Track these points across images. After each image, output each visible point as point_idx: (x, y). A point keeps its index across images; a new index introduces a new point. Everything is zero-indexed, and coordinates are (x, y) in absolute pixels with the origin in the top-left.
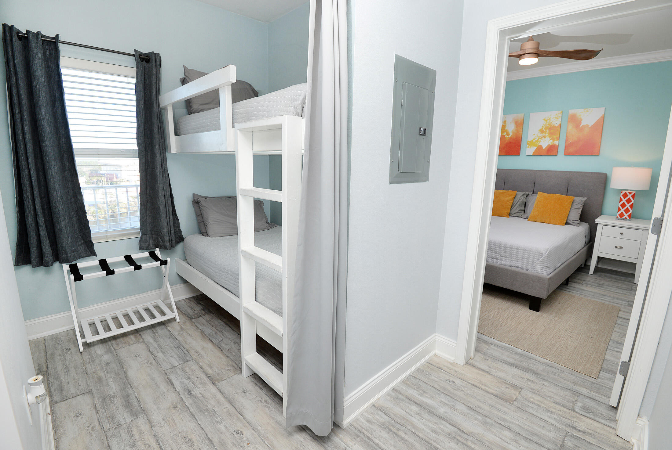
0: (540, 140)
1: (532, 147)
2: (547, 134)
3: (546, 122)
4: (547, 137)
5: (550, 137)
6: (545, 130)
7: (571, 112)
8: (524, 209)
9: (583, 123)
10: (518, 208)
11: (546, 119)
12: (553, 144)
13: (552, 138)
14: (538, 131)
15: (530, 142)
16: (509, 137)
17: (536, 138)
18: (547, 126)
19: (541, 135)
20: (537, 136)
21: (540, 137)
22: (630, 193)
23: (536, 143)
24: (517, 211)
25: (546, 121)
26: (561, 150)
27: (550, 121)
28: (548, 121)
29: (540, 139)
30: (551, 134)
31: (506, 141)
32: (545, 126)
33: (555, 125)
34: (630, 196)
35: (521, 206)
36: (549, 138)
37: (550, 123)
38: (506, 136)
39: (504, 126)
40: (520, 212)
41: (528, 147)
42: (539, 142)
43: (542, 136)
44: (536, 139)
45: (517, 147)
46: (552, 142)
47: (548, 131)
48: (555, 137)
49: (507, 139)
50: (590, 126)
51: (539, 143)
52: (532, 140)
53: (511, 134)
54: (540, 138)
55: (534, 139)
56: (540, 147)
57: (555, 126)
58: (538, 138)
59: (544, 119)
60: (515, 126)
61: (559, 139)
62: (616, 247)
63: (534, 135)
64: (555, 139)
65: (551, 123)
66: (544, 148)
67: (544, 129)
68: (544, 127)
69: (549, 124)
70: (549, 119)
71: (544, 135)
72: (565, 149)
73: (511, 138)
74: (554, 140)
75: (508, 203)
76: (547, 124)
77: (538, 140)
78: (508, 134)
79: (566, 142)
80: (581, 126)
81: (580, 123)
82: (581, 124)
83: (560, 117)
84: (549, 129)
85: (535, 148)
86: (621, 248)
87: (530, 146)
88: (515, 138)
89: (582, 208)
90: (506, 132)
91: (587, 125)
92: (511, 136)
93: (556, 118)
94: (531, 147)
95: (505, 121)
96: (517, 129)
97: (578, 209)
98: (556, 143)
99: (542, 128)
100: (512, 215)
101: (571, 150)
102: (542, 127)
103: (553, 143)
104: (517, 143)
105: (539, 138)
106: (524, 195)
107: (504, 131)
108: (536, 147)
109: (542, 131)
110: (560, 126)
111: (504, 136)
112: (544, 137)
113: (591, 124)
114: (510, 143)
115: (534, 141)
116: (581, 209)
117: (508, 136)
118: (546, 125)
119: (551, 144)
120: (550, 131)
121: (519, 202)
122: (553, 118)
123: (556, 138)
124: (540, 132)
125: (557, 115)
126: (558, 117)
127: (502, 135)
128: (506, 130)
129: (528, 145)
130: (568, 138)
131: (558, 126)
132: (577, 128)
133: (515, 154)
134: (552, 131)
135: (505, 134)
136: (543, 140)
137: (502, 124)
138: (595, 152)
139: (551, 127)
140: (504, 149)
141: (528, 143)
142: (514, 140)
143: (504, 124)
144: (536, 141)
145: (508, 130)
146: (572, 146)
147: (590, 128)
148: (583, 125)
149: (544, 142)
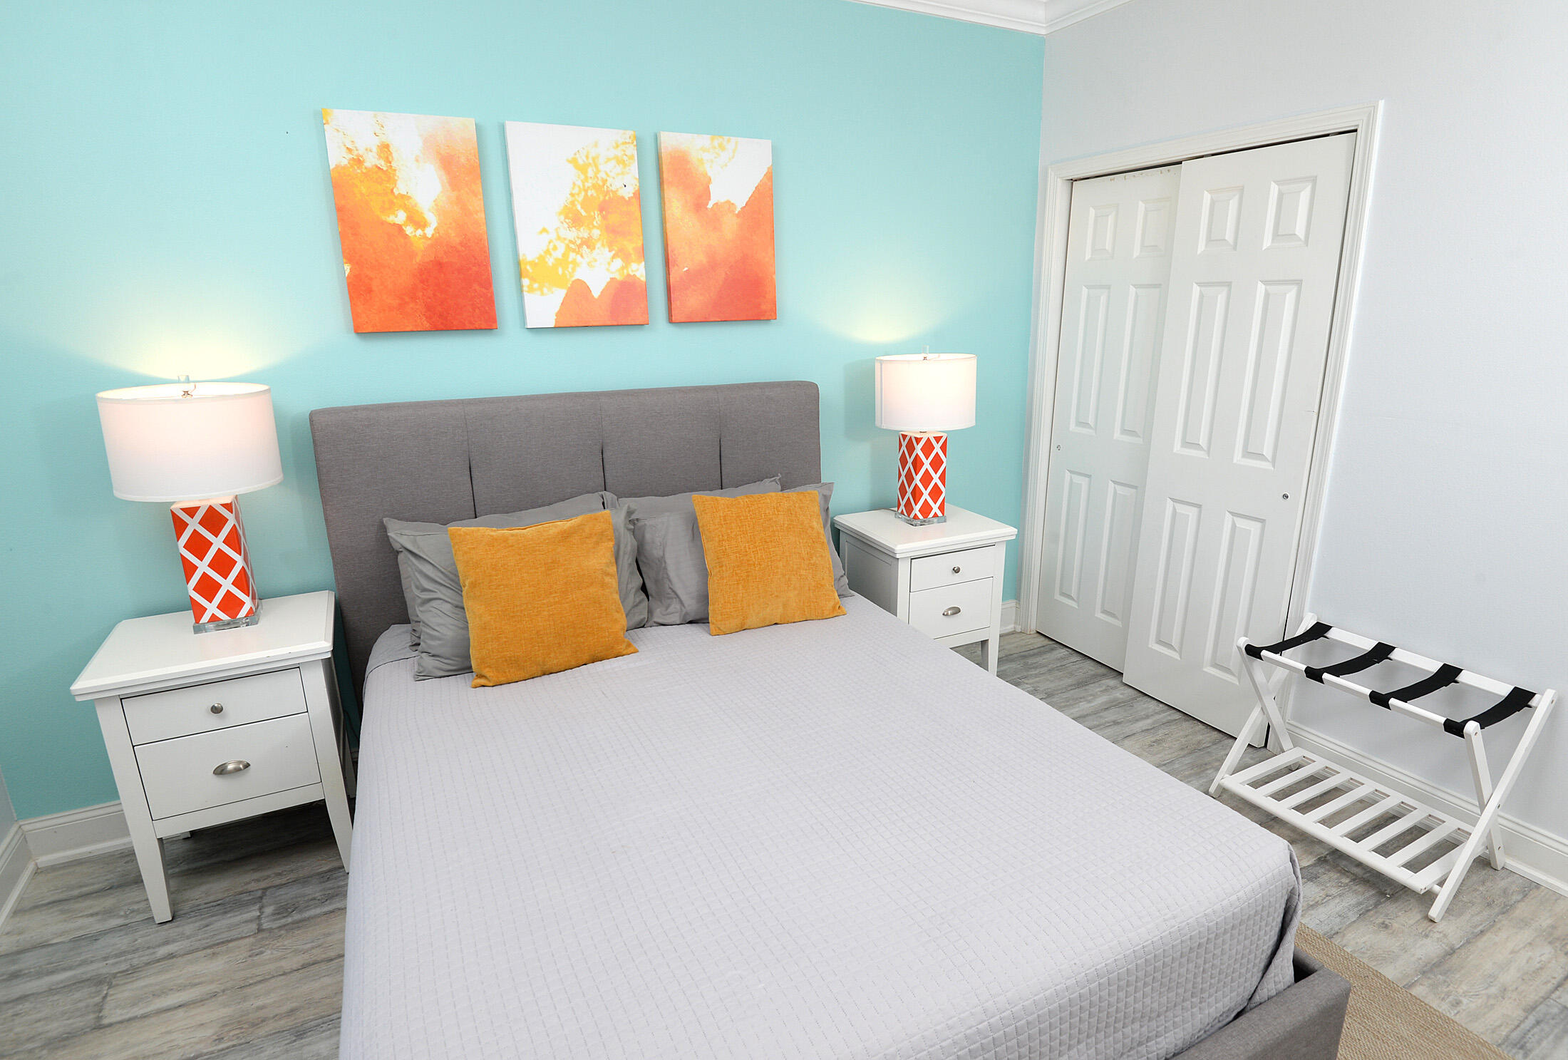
0: (572, 256)
1: (545, 290)
2: (596, 233)
3: (583, 176)
4: (598, 245)
5: (610, 245)
6: (584, 213)
7: (671, 141)
9: (716, 196)
11: (580, 162)
12: (629, 275)
13: (621, 250)
14: (560, 214)
15: (534, 264)
16: (425, 237)
17: (555, 248)
18: (592, 195)
19: (572, 234)
20: (559, 238)
21: (571, 241)
23: (560, 272)
25: (582, 169)
26: (656, 303)
27: (598, 171)
28: (590, 173)
29: (574, 251)
30: (614, 232)
31: (418, 259)
32: (583, 193)
33: (619, 193)
36: (607, 249)
37: (601, 183)
38: (409, 230)
39: (385, 172)
41: (531, 290)
42: (571, 266)
43: (579, 242)
44: (558, 254)
45: (476, 286)
46: (623, 268)
47: (598, 220)
48: (630, 247)
49: (420, 245)
50: (738, 209)
51: (574, 269)
52: (541, 258)
53: (432, 220)
54: (572, 246)
55: (547, 252)
56: (579, 291)
57: (623, 198)
58: (562, 248)
59: (573, 161)
60: (443, 176)
61: (644, 253)
62: (944, 615)
63: (544, 230)
64: (630, 254)
65: (605, 181)
66: (596, 293)
67: (579, 207)
68: (581, 198)
69: (594, 186)
70: (590, 160)
71: (583, 233)
72: (672, 300)
73: (437, 242)
74: (627, 259)
76: (588, 184)
77: (565, 255)
78: (420, 224)
79: (668, 269)
80: (710, 206)
81: (707, 192)
82: (710, 199)
83: (631, 157)
84: (601, 210)
85: (559, 293)
86: (957, 611)
87: (536, 286)
88: (461, 244)
90: (406, 208)
91: (730, 204)
92: (436, 230)
93: (620, 161)
94: (540, 289)
95: (387, 146)
96: (459, 197)
98: (636, 271)
99: (573, 203)
101: (694, 301)
102: (571, 199)
103: (625, 272)
104: (475, 269)
105: (568, 246)
107: (392, 203)
108: (566, 289)
109: (576, 220)
110: (640, 198)
111: (399, 228)
112: (588, 243)
113: (740, 202)
114: (439, 265)
115: (550, 261)
117: (419, 232)
118: (586, 191)
119: (619, 278)
120: (604, 218)
122: (609, 160)
123: (634, 248)
124: (567, 220)
125: (617, 146)
126: (625, 158)
127: (383, 223)
128: (402, 196)
129: (526, 282)
130: (676, 252)
131: (634, 200)
132: (697, 211)
133: (470, 322)
134: (614, 219)
135: (400, 217)
136: (584, 255)
137: (371, 160)
138: (763, 307)
139: (607, 198)
140: (414, 298)
141: (527, 271)
142: (458, 251)
143: (382, 164)
144: (556, 259)
145: (409, 198)
146: (692, 287)
147: (738, 215)
148: (716, 204)
149: (589, 264)
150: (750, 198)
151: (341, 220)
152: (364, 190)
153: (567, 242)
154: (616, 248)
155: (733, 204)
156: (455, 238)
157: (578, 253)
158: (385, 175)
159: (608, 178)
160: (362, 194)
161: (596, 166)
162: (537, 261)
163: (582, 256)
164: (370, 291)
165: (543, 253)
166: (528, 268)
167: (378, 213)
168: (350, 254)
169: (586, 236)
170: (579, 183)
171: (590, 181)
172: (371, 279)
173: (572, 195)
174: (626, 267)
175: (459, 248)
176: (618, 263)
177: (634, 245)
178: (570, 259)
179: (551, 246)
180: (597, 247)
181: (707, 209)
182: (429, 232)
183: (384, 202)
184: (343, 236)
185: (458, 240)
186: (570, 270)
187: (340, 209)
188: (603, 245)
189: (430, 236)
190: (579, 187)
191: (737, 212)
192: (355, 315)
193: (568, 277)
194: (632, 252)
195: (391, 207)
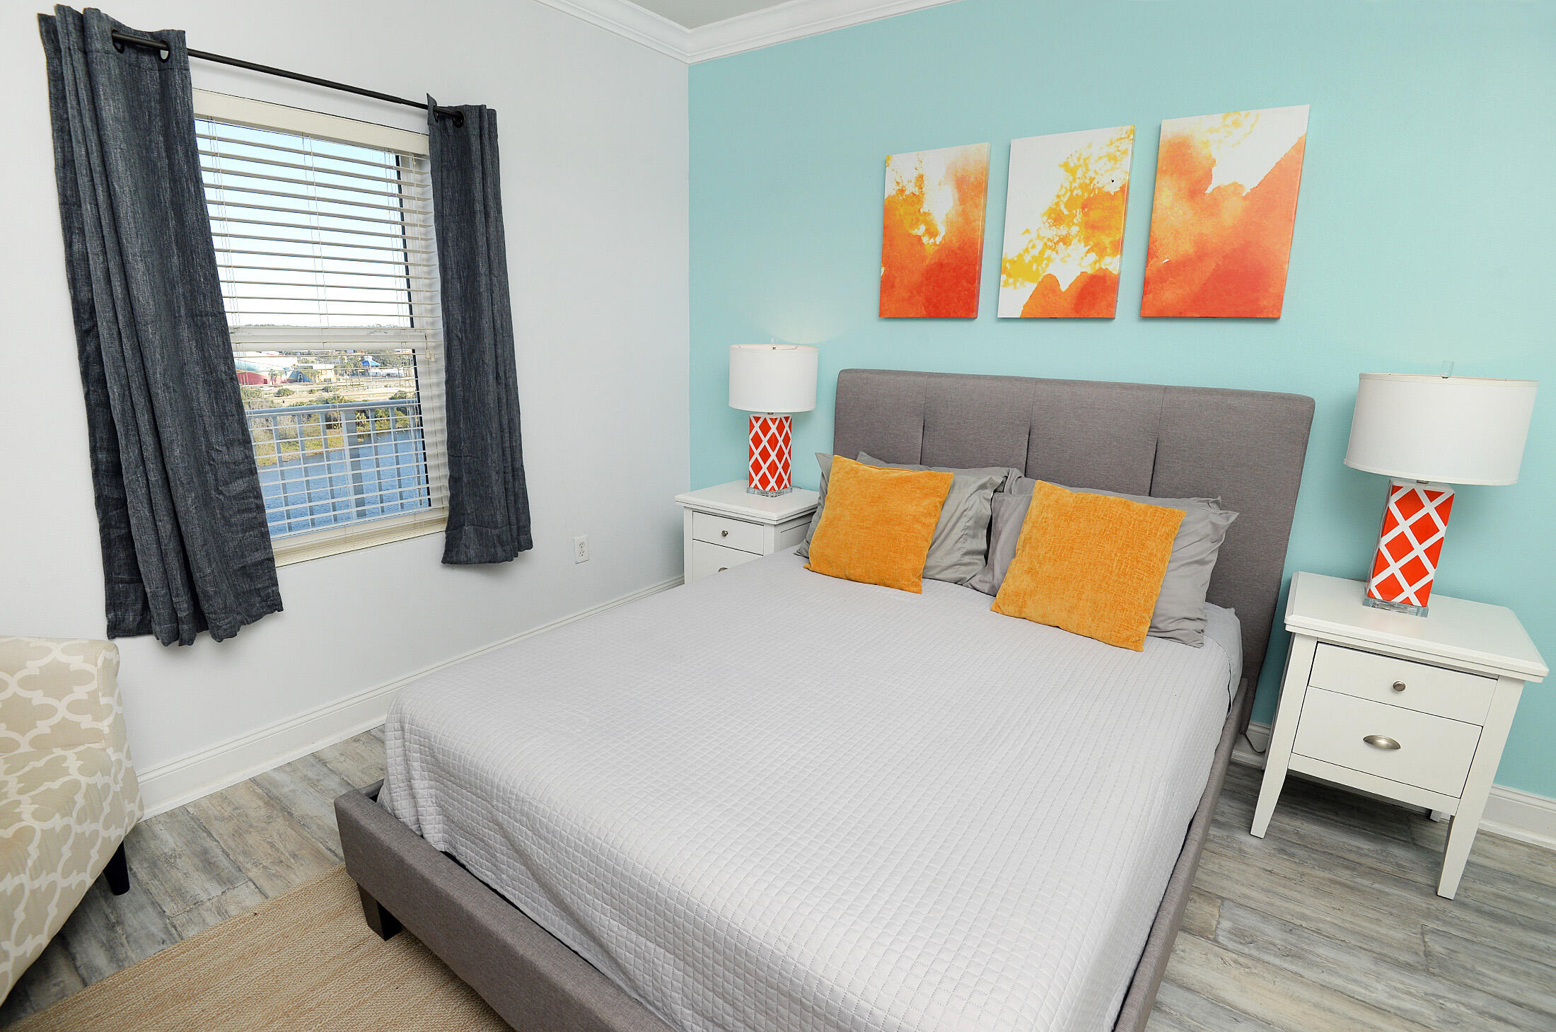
0: (1048, 252)
1: (1018, 284)
2: (1075, 229)
3: (1071, 178)
4: (1075, 241)
5: (1087, 240)
6: (1066, 212)
7: (1172, 128)
8: (985, 546)
9: (1220, 178)
10: (959, 545)
11: (1072, 165)
12: (1101, 268)
13: (1096, 245)
14: (1044, 215)
15: (1013, 262)
16: (935, 244)
17: (1034, 247)
18: (1077, 195)
19: (1053, 233)
20: (1039, 236)
21: (1049, 240)
22: (1432, 495)
23: (1034, 268)
24: (956, 557)
25: (1072, 171)
26: (1128, 297)
27: (1087, 170)
28: (1079, 173)
29: (1050, 248)
30: (1092, 227)
31: (927, 261)
32: (1069, 194)
33: (1105, 190)
34: (1429, 508)
35: (974, 536)
36: (1083, 245)
37: (1087, 181)
38: (925, 240)
39: (917, 197)
40: (967, 559)
41: (1006, 284)
42: (1045, 262)
43: (1056, 239)
44: (1035, 252)
45: (964, 283)
46: (1095, 263)
47: (1079, 217)
48: (1107, 241)
49: (930, 251)
50: (1247, 190)
51: (1047, 265)
52: (1020, 256)
53: (942, 230)
54: (1050, 244)
55: (1027, 251)
56: (1048, 285)
57: (1108, 193)
58: (1040, 246)
59: (1066, 166)
60: (957, 196)
61: (1118, 247)
62: (1370, 741)
63: (1027, 231)
64: (1105, 248)
65: (1092, 179)
66: (1064, 287)
67: (1062, 207)
68: (1065, 200)
69: (1081, 186)
70: (1081, 162)
71: (1063, 231)
72: (1145, 293)
73: (943, 247)
74: (1101, 251)
75: (918, 526)
76: (1076, 184)
77: (1041, 252)
78: (932, 233)
79: (1147, 262)
80: (1209, 191)
81: (1208, 176)
82: (1210, 183)
83: (1125, 152)
84: (1083, 208)
85: (1030, 287)
86: (1395, 746)
87: (1011, 280)
88: (959, 248)
89: (1214, 557)
90: (926, 223)
91: (1236, 187)
92: (944, 237)
93: (1112, 158)
94: (1014, 283)
95: (922, 177)
96: (964, 211)
97: (1202, 562)
98: (1112, 264)
99: (1057, 204)
100: (938, 573)
101: (1170, 295)
102: (1056, 200)
103: (1097, 266)
104: (965, 268)
105: (1046, 244)
106: (983, 487)
107: (918, 219)
108: (1035, 285)
109: (1057, 217)
110: (1124, 190)
111: (919, 238)
112: (1065, 240)
113: (1250, 182)
114: (941, 265)
115: (1027, 258)
116: (1211, 561)
117: (932, 240)
118: (1072, 191)
119: (1090, 271)
120: (1085, 215)
121: (964, 520)
122: (1100, 158)
123: (1111, 242)
124: (1049, 220)
125: (1111, 143)
126: (1118, 153)
127: (910, 235)
128: (925, 213)
129: (1004, 277)
130: (1157, 244)
131: (1120, 195)
132: (1192, 197)
133: (955, 312)
134: (1095, 215)
135: (920, 230)
136: (1059, 251)
137: (911, 188)
138: (1264, 303)
139: (1092, 195)
140: (919, 292)
141: (1006, 268)
142: (956, 254)
143: (916, 191)
144: (1033, 257)
145: (930, 214)
146: (1170, 279)
147: (1245, 198)
148: (1219, 187)
149: (1062, 260)
150: (1266, 176)
151: (885, 235)
152: (902, 212)
153: (1045, 240)
154: (1092, 243)
155: (1241, 185)
156: (956, 243)
157: (1053, 250)
158: (917, 199)
159: (1096, 177)
160: (900, 215)
161: (1086, 165)
162: (1015, 259)
163: (1057, 252)
164: (893, 286)
165: (1022, 252)
166: (1008, 265)
167: (908, 228)
168: (887, 260)
169: (1064, 233)
170: (1067, 185)
171: (1078, 181)
172: (895, 278)
173: (1058, 196)
174: (1100, 260)
175: (958, 251)
176: (1093, 256)
177: (1112, 239)
178: (1046, 256)
179: (1031, 244)
180: (1073, 242)
181: (1205, 194)
182: (939, 240)
183: (912, 220)
184: (884, 246)
185: (957, 245)
186: (1044, 266)
187: (885, 228)
188: (1079, 241)
189: (938, 243)
190: (1066, 188)
191: (1244, 195)
192: (882, 304)
193: (1041, 272)
194: (1108, 246)
195: (915, 224)
